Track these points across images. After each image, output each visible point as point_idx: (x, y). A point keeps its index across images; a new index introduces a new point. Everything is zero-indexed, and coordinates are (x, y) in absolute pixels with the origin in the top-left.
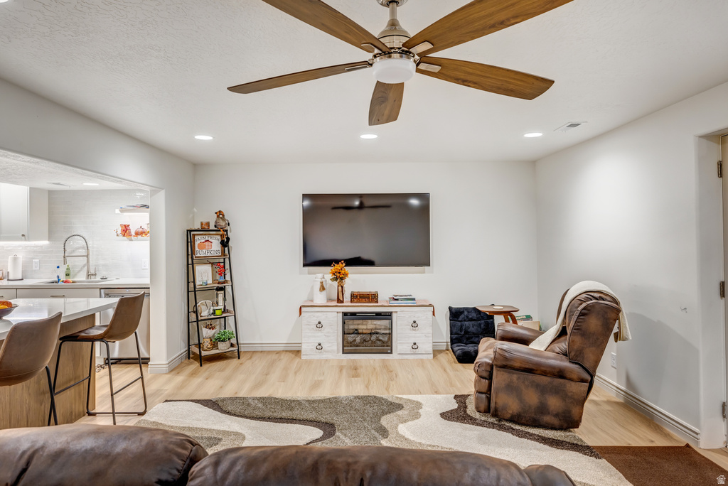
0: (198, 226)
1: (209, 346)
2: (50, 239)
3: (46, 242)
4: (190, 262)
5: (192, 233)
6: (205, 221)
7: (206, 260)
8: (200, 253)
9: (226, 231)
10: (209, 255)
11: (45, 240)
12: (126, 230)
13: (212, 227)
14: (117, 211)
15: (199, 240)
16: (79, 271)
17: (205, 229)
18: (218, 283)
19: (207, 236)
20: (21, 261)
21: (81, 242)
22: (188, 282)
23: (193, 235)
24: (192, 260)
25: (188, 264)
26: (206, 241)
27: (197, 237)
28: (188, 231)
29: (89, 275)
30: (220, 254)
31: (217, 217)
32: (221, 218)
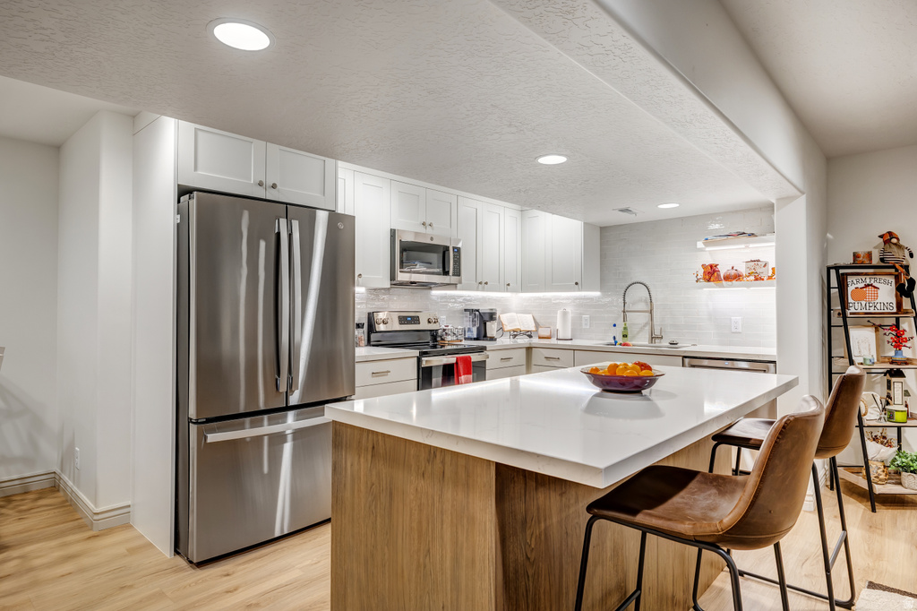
0: (850, 261)
1: (882, 477)
2: (601, 290)
3: (598, 294)
4: (836, 320)
5: (841, 271)
6: (862, 250)
7: (871, 320)
8: (855, 307)
9: (907, 268)
10: (872, 310)
11: (596, 290)
12: (711, 273)
13: (875, 261)
14: (700, 245)
15: (854, 284)
16: (638, 333)
17: (860, 264)
18: (892, 363)
19: (868, 277)
20: (570, 316)
21: (643, 292)
22: (830, 358)
23: (843, 274)
24: (845, 318)
25: (830, 326)
26: (867, 286)
27: (850, 279)
28: (829, 269)
29: (653, 338)
30: (895, 310)
31: (885, 242)
32: (895, 244)
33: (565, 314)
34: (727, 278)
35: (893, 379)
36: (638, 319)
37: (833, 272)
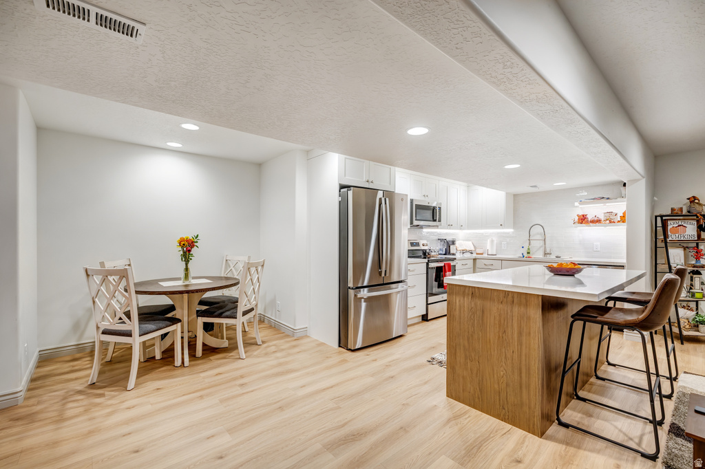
0: (669, 212)
1: (687, 327)
2: (514, 229)
3: (511, 230)
4: (660, 244)
5: (664, 218)
6: (676, 206)
7: (683, 244)
8: (672, 237)
10: (682, 239)
11: (508, 227)
12: (583, 219)
13: (685, 212)
14: (576, 204)
15: (671, 225)
16: (537, 251)
17: (675, 214)
18: (694, 267)
19: (680, 221)
20: (495, 242)
21: (539, 229)
22: (656, 264)
23: (665, 220)
24: (666, 243)
25: (656, 247)
26: (679, 226)
27: (669, 222)
28: (656, 217)
29: (545, 254)
30: (696, 239)
31: (691, 202)
32: (697, 203)
33: (492, 241)
34: (593, 222)
35: (694, 276)
36: (537, 244)
37: (659, 219)
